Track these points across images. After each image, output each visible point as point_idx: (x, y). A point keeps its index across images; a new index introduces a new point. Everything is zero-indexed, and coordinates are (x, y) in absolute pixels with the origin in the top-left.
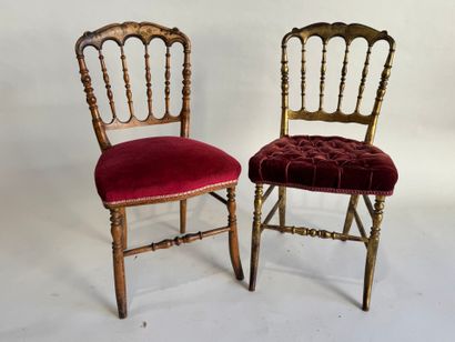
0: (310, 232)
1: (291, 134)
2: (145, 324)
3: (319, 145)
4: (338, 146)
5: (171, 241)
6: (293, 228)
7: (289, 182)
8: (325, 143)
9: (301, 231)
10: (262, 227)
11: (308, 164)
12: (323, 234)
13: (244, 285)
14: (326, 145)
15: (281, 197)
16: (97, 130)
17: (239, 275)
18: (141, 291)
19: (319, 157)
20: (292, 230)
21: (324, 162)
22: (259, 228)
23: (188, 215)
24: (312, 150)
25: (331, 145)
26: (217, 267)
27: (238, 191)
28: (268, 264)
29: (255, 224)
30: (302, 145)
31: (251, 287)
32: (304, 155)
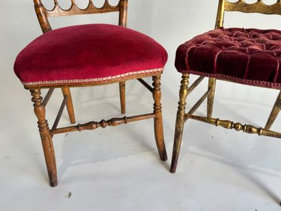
0: (235, 126)
1: (226, 26)
2: (70, 195)
3: (255, 36)
4: (275, 38)
5: (96, 123)
6: (217, 120)
7: (218, 72)
8: (261, 35)
9: (225, 124)
10: (186, 117)
11: (241, 54)
12: (249, 129)
13: (166, 166)
14: (262, 37)
15: (210, 88)
16: (39, 15)
17: (163, 156)
18: (75, 162)
19: (255, 47)
20: (216, 122)
21: (259, 52)
22: (182, 117)
23: (127, 99)
24: (247, 41)
25: (268, 37)
26: (145, 146)
27: (164, 80)
28: (191, 148)
29: (179, 113)
30: (236, 36)
31: (172, 169)
32: (237, 45)
